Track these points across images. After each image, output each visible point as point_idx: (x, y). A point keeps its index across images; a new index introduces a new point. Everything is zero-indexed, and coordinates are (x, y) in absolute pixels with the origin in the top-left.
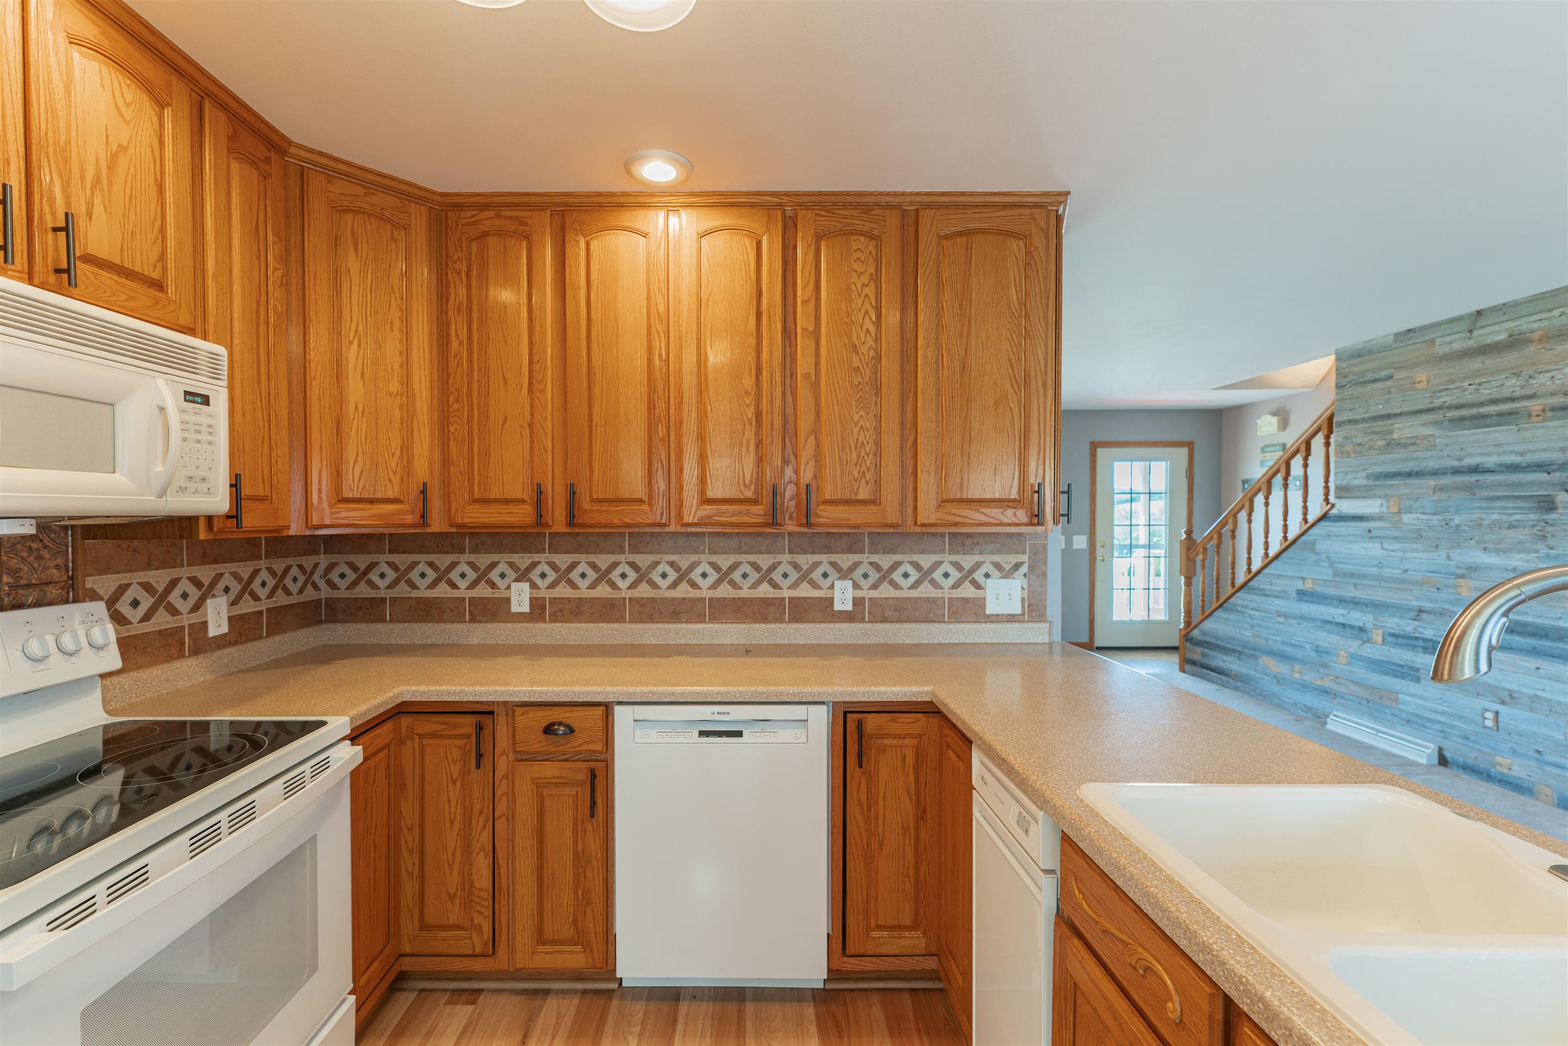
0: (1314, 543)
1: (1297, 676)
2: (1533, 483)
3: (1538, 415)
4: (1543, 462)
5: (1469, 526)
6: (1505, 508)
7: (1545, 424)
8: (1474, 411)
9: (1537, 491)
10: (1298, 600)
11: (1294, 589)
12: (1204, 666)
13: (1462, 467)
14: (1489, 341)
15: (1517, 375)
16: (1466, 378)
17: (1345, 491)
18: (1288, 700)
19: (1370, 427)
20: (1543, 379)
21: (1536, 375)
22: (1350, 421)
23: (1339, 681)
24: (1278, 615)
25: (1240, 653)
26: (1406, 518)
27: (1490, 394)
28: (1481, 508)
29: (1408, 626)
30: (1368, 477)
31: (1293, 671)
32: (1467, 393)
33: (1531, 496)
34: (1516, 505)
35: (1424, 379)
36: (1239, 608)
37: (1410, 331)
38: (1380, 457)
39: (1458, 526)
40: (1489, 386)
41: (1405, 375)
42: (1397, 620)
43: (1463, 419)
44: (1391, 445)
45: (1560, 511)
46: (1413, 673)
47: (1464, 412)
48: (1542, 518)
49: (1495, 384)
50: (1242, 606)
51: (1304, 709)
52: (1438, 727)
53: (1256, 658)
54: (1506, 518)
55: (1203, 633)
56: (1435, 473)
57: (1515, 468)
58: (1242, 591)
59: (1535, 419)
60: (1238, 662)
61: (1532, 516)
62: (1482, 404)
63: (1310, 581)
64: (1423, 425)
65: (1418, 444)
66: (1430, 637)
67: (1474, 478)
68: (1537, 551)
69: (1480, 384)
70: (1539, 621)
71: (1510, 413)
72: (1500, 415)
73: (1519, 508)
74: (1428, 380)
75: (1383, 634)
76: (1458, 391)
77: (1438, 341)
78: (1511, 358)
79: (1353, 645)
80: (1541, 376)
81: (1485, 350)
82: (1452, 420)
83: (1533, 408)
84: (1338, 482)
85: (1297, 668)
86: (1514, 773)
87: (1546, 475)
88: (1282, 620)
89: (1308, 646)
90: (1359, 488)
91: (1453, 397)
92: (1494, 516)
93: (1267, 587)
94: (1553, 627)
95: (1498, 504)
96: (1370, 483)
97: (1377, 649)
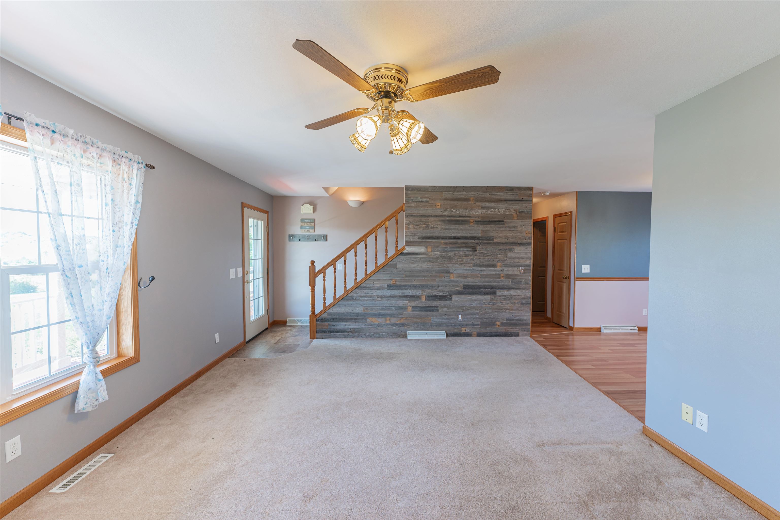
0: (396, 264)
1: (388, 322)
2: (471, 243)
3: (472, 223)
4: (473, 237)
5: (453, 256)
6: (464, 250)
7: (474, 226)
8: (455, 219)
9: (472, 245)
10: (388, 289)
11: (386, 285)
12: (330, 332)
13: (452, 236)
14: (459, 197)
15: (466, 209)
16: (453, 207)
17: (409, 243)
18: (384, 333)
19: (420, 219)
20: (473, 212)
21: (471, 211)
22: (412, 216)
23: (408, 319)
24: (378, 298)
25: (355, 319)
26: (433, 254)
27: (460, 214)
28: (457, 250)
29: (435, 293)
30: (419, 238)
31: (386, 320)
32: (453, 212)
33: (470, 247)
34: (467, 249)
35: (439, 205)
36: (355, 298)
37: (435, 186)
38: (424, 231)
39: (450, 256)
40: (459, 211)
41: (433, 202)
42: (431, 291)
43: (452, 221)
44: (427, 228)
45: (477, 251)
46: (436, 309)
47: (452, 218)
48: (473, 253)
49: (461, 211)
50: (357, 297)
51: (392, 335)
52: (444, 325)
53: (366, 319)
54: (464, 253)
55: (330, 314)
56: (443, 238)
57: (466, 238)
58: (356, 289)
59: (471, 224)
60: (354, 324)
61: (471, 253)
62: (457, 217)
63: (394, 281)
64: (439, 221)
65: (438, 228)
66: (442, 295)
67: (455, 241)
68: (472, 263)
69: (456, 210)
70: (473, 284)
71: (465, 221)
72: (462, 221)
73: (467, 250)
74: (441, 206)
75: (426, 297)
76: (450, 211)
77: (444, 193)
78: (465, 203)
79: (416, 303)
80: (473, 211)
81: (458, 199)
82: (448, 221)
83: (471, 220)
84: (407, 239)
85: (388, 318)
86: (466, 331)
87: (474, 240)
88: (380, 299)
89: (393, 308)
90: (416, 242)
91: (449, 213)
92: (461, 253)
93: (371, 285)
94: (476, 285)
95: (462, 249)
96: (420, 240)
97: (423, 302)
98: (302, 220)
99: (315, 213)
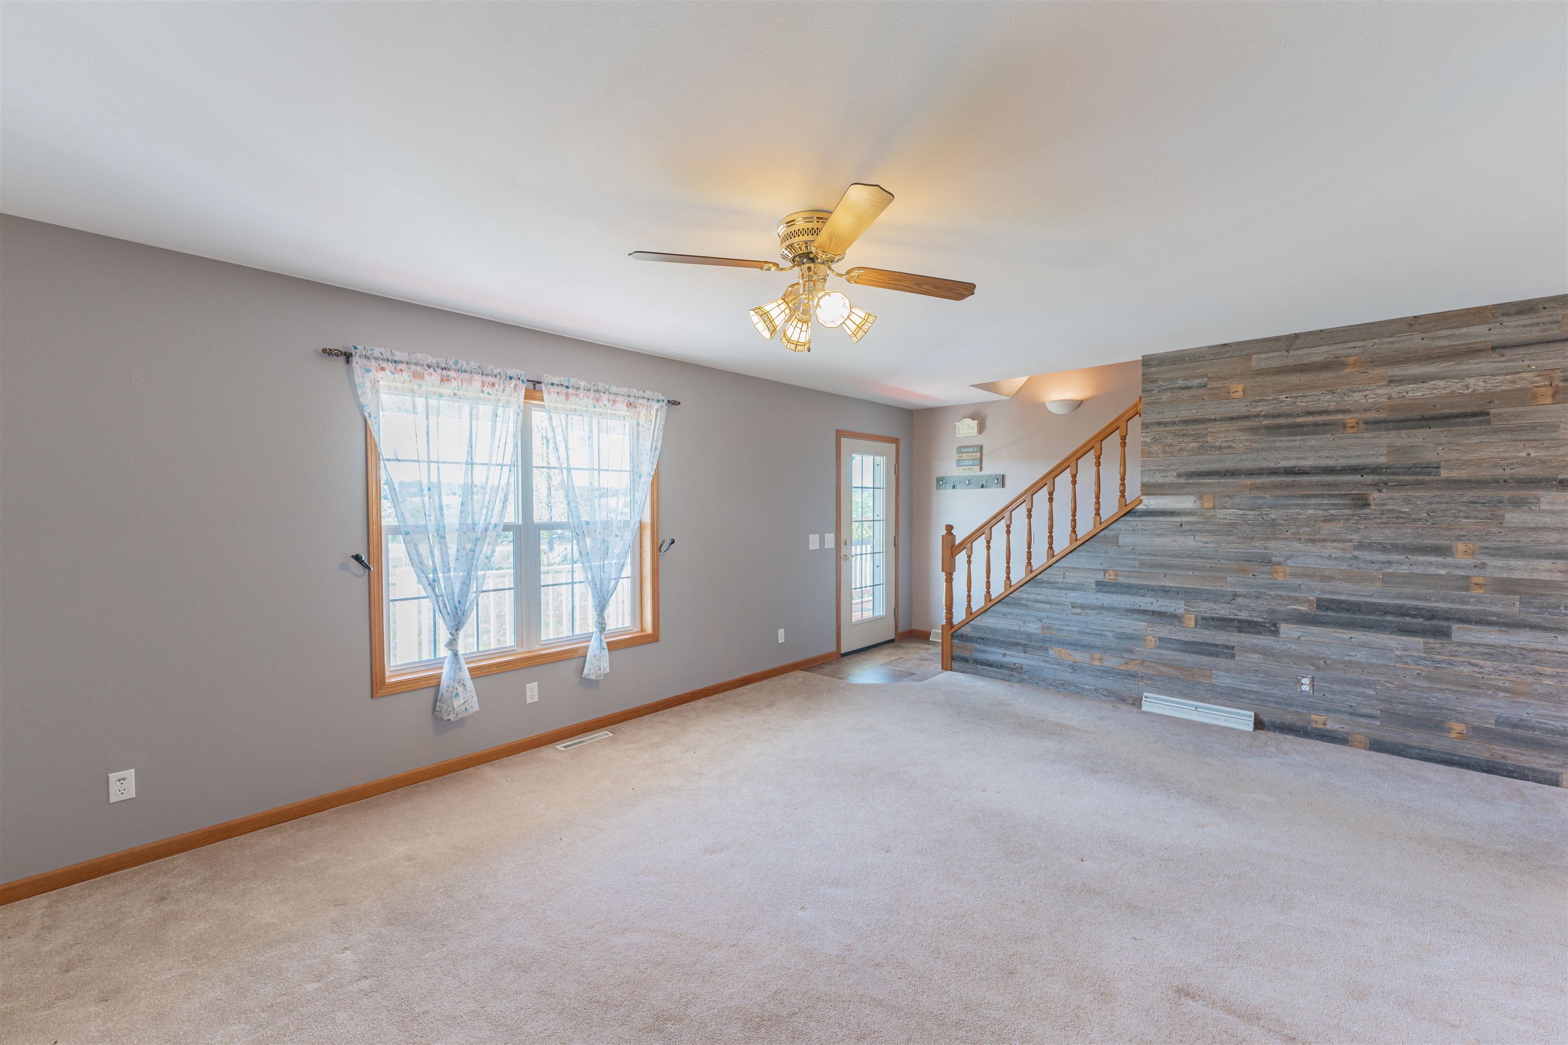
0: (1117, 537)
1: (1097, 663)
2: (1347, 483)
3: (1353, 427)
4: (1357, 466)
5: (1285, 520)
6: (1321, 505)
7: (1359, 435)
8: (1290, 420)
9: (1352, 490)
10: (1097, 591)
11: (1093, 581)
12: (976, 662)
13: (1279, 468)
14: (1306, 361)
15: (1332, 392)
16: (1283, 392)
17: (1149, 489)
18: (1086, 687)
19: (1182, 430)
20: (1357, 396)
21: (1350, 394)
22: (1159, 424)
23: (1145, 664)
24: (1073, 607)
25: (1024, 646)
26: (1220, 514)
27: (1307, 406)
28: (1297, 505)
29: (1224, 611)
30: (1179, 476)
31: (1092, 659)
32: (1283, 404)
33: (1345, 495)
34: (1332, 502)
35: (1240, 389)
36: (1024, 603)
37: (1225, 345)
38: (1192, 458)
39: (1274, 520)
40: (1305, 400)
41: (1220, 385)
42: (1211, 605)
43: (1279, 427)
44: (1203, 449)
45: (1372, 507)
46: (1227, 651)
47: (1281, 421)
48: (1355, 513)
49: (1310, 398)
50: (1028, 600)
51: (1105, 694)
52: (1253, 696)
53: (1046, 650)
54: (1321, 513)
55: (977, 628)
56: (1251, 473)
57: (1331, 471)
58: (1028, 585)
59: (1350, 431)
60: (1023, 655)
61: (1347, 511)
62: (1298, 415)
63: (1111, 573)
64: (1239, 430)
65: (1234, 448)
66: (1246, 618)
67: (1290, 479)
68: (1351, 541)
69: (1296, 397)
70: (1353, 599)
71: (1326, 424)
72: (1316, 425)
73: (1334, 504)
74: (1244, 391)
75: (1196, 619)
76: (1275, 402)
77: (1254, 357)
78: (1327, 375)
79: (1164, 631)
80: (1356, 395)
81: (1302, 369)
82: (1267, 428)
83: (1347, 421)
84: (1146, 480)
85: (1097, 655)
86: (1328, 727)
87: (1359, 477)
88: (1079, 611)
89: (1109, 634)
90: (1171, 485)
91: (1270, 408)
92: (1310, 512)
93: (1060, 580)
94: (1366, 603)
95: (1313, 501)
96: (1182, 481)
97: (1189, 632)
98: (960, 450)
99: (983, 434)
